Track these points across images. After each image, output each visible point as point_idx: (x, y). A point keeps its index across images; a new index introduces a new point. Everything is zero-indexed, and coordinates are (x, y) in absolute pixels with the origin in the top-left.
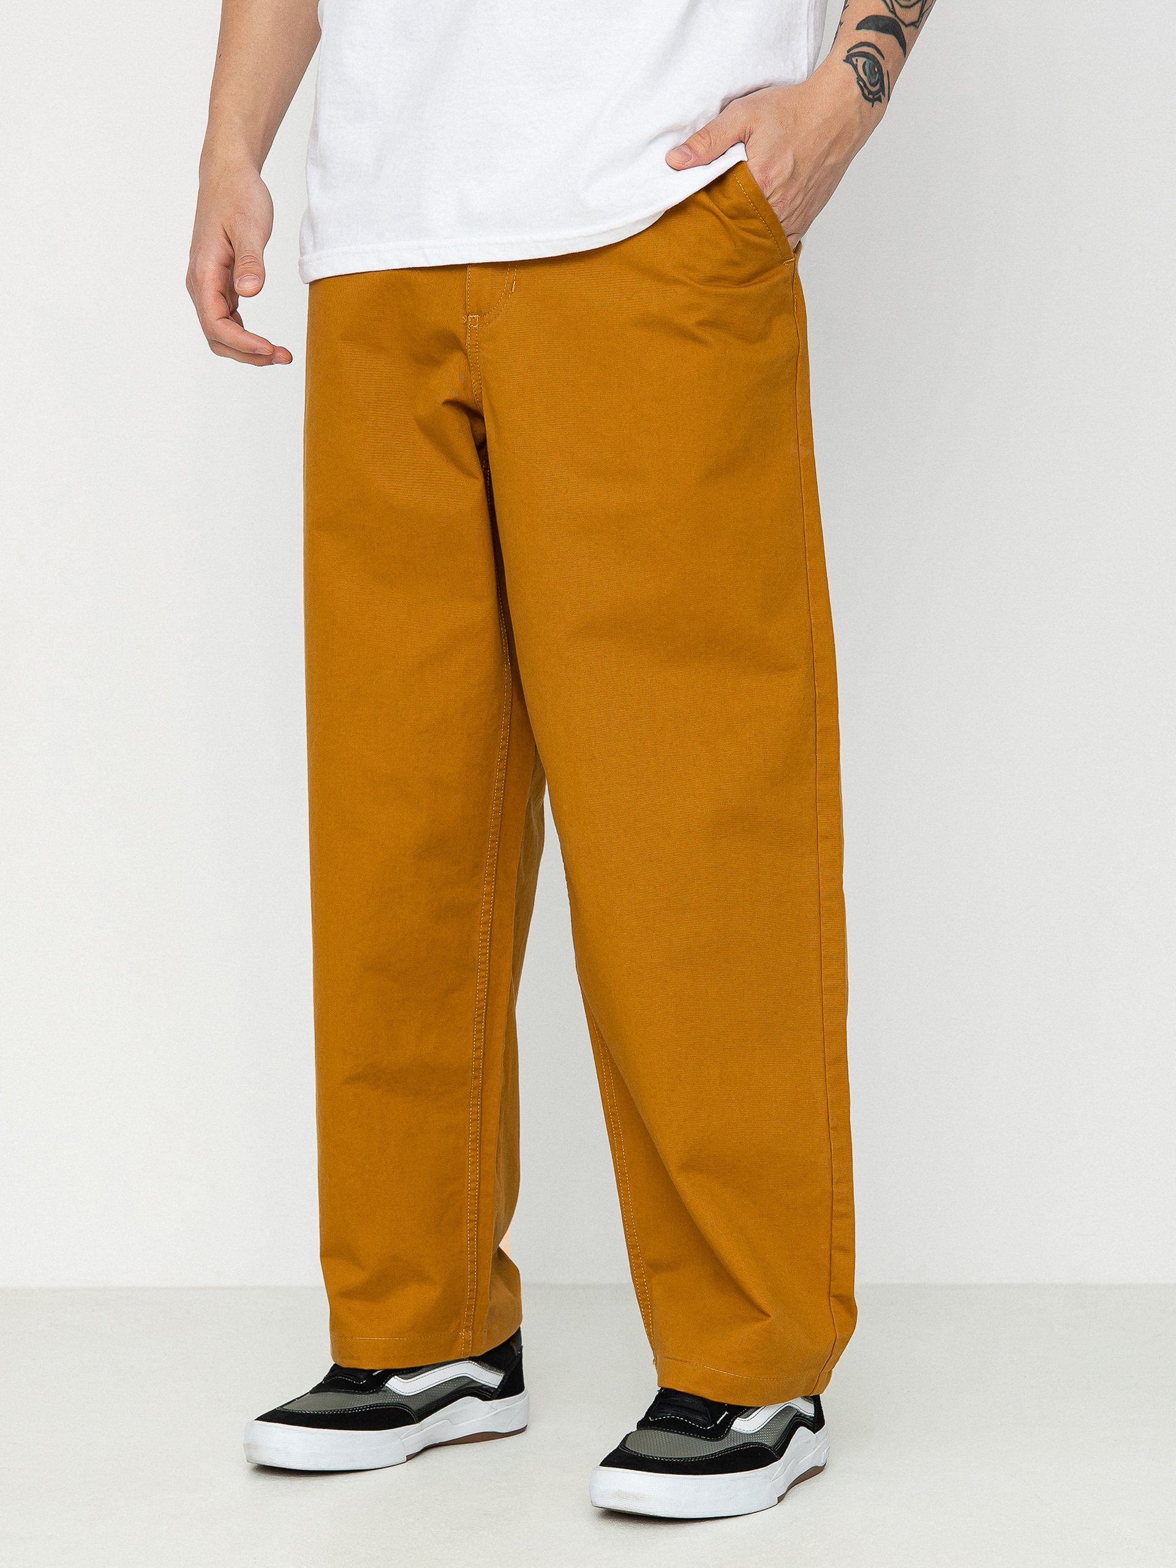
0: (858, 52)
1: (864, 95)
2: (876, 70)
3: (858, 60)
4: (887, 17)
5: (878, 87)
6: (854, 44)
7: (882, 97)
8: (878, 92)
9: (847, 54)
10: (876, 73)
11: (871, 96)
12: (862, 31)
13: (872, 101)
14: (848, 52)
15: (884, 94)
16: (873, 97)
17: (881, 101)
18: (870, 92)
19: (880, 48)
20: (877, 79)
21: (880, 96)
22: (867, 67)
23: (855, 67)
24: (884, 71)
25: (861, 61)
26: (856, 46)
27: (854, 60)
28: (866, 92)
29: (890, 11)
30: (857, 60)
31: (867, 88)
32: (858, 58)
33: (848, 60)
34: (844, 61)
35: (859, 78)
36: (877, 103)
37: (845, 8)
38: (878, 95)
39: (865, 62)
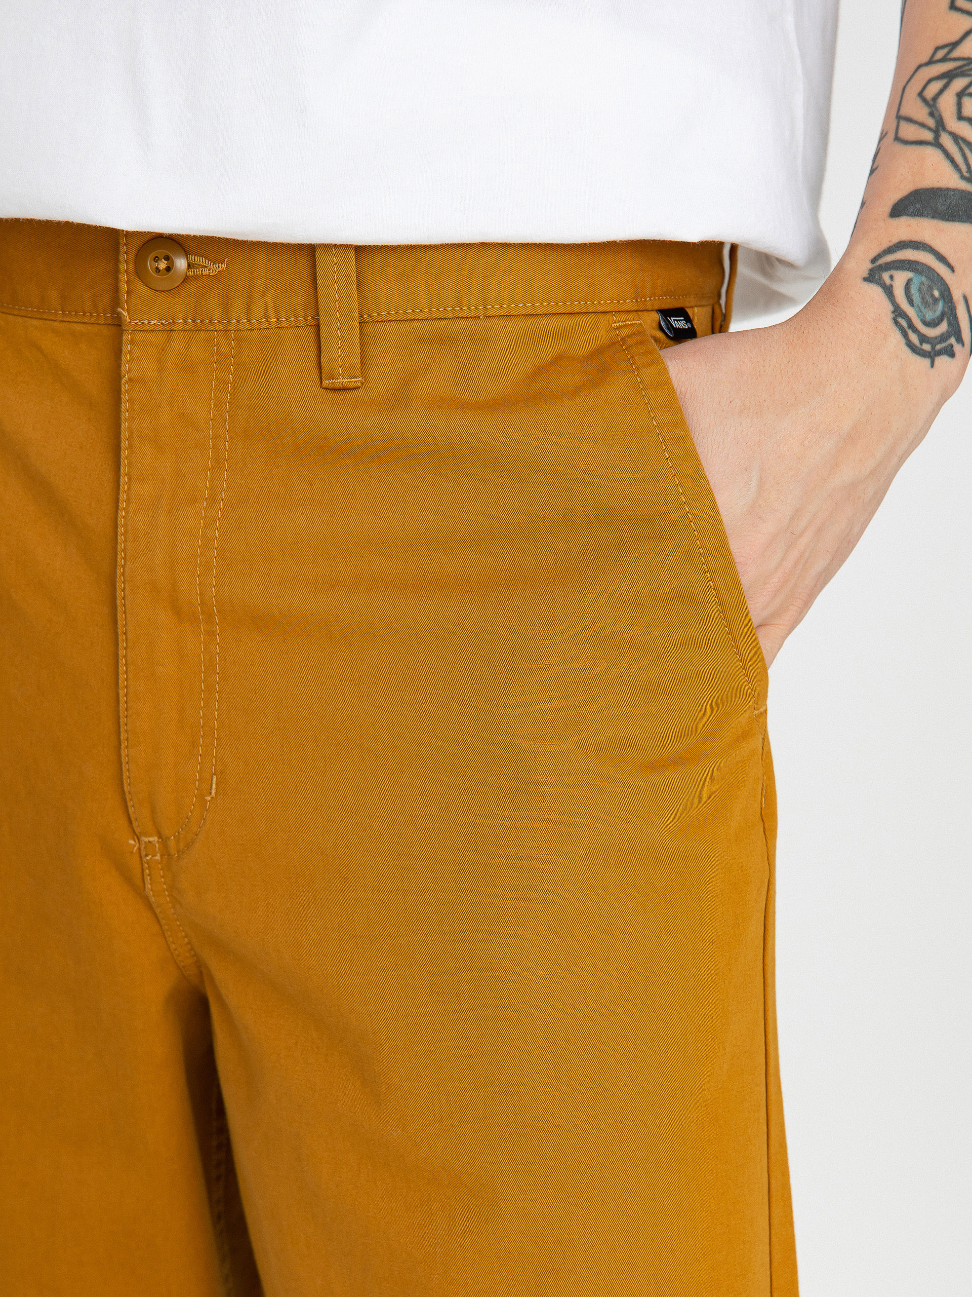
0: (894, 262)
1: (910, 345)
2: (936, 293)
3: (895, 278)
4: (954, 190)
5: (943, 327)
6: (885, 245)
7: (957, 348)
8: (943, 338)
9: (870, 266)
10: (936, 301)
11: (927, 347)
12: (903, 221)
13: (931, 356)
14: (873, 261)
15: (960, 340)
16: (933, 348)
17: (952, 355)
18: (923, 339)
19: (942, 250)
20: (938, 313)
21: (952, 346)
22: (914, 290)
23: (889, 291)
24: (957, 295)
25: (900, 278)
26: (890, 250)
27: (886, 276)
28: (914, 338)
29: (963, 177)
30: (892, 277)
31: (915, 330)
32: (893, 272)
33: (872, 277)
34: (865, 279)
35: (898, 312)
36: (942, 361)
37: (872, 171)
38: (944, 345)
39: (909, 281)
